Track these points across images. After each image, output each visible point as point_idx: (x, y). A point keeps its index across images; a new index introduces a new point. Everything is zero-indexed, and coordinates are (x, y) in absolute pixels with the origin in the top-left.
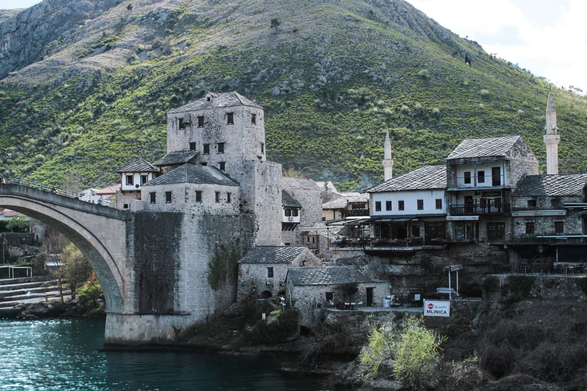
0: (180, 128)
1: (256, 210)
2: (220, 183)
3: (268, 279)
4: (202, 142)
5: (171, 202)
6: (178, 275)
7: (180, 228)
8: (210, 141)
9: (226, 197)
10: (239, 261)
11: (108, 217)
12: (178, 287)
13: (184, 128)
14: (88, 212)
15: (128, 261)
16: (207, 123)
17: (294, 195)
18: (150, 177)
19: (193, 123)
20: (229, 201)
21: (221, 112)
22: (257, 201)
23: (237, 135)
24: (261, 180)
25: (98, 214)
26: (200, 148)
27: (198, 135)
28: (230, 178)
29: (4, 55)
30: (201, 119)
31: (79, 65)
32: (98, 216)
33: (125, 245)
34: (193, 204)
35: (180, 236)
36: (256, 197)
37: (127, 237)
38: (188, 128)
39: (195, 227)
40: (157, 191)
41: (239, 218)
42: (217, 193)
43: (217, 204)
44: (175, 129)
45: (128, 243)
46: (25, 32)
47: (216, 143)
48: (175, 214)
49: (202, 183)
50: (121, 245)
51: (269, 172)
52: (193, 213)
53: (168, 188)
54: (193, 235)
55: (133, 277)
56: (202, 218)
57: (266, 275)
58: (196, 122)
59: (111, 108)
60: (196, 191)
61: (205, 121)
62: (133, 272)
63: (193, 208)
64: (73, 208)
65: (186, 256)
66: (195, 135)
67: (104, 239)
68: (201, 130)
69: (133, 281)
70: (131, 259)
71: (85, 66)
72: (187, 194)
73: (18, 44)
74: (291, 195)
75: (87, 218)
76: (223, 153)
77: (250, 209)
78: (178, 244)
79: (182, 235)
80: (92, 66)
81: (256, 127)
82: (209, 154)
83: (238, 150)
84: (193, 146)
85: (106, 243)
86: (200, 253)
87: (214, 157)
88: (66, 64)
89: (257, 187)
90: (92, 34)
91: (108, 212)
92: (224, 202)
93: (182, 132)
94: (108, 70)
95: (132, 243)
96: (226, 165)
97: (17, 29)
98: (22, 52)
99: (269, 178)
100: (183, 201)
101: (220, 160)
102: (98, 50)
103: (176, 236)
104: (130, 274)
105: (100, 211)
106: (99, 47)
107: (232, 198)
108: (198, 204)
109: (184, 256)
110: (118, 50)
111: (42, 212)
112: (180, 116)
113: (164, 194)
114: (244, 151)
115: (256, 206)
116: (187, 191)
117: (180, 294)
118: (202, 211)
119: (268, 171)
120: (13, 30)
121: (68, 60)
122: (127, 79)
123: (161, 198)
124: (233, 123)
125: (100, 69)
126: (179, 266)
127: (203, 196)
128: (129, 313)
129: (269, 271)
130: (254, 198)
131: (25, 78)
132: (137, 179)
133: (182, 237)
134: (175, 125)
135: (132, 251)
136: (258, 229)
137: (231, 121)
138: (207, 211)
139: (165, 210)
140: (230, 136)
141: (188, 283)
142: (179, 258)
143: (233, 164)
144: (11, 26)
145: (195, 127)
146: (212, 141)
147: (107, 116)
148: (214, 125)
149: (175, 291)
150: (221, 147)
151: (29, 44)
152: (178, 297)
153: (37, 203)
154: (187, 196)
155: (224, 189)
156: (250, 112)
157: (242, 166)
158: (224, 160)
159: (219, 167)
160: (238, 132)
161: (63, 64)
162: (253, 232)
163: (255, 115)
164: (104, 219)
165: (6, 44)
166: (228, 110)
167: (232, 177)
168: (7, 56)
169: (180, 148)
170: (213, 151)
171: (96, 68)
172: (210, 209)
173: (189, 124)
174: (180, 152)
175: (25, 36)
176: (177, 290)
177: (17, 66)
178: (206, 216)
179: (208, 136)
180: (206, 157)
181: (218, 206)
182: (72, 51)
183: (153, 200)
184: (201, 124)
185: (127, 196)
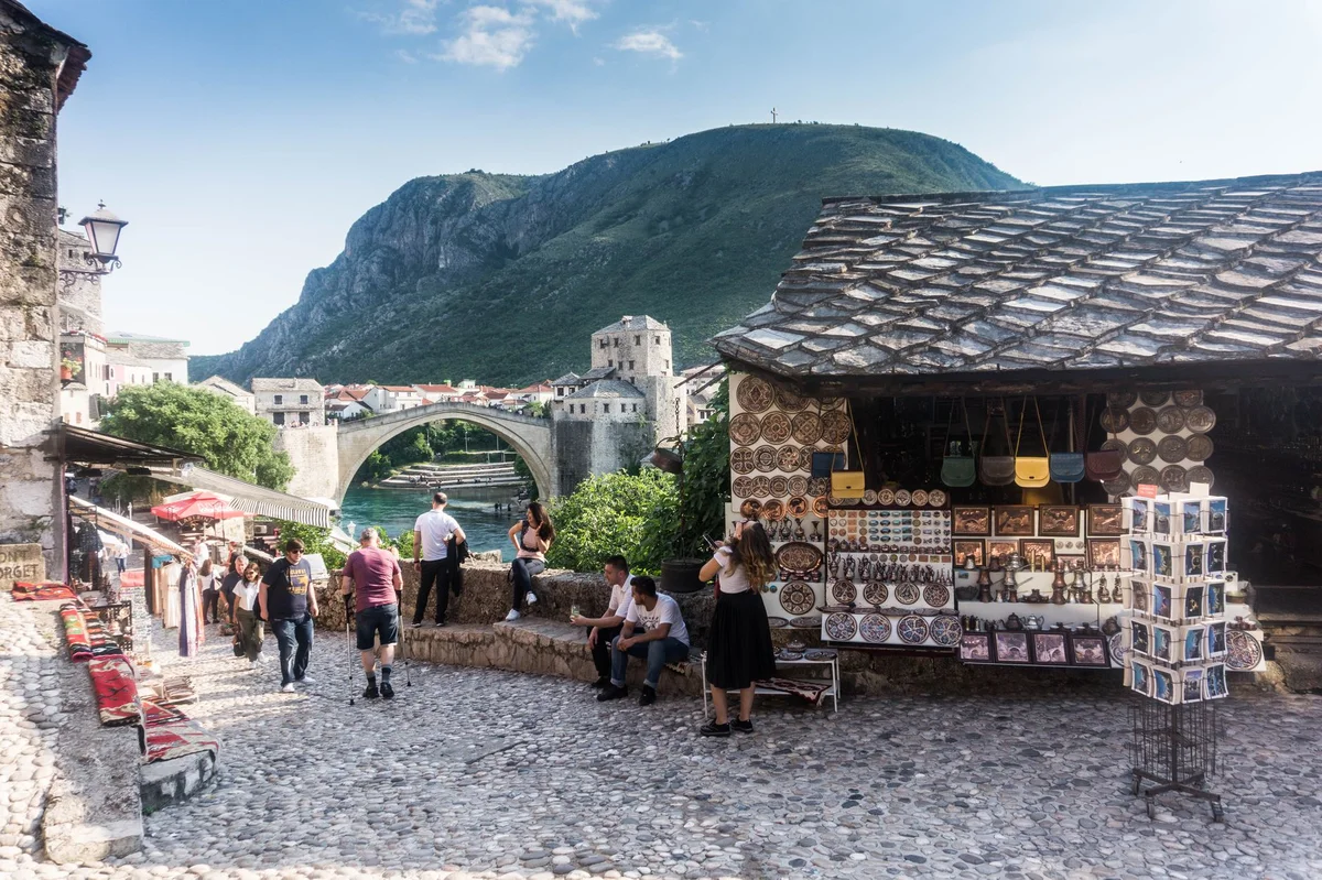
0: (601, 348)
1: (658, 417)
2: (626, 396)
4: (618, 360)
5: (584, 413)
8: (623, 359)
9: (632, 407)
10: (641, 461)
11: (535, 425)
13: (604, 348)
14: (518, 422)
15: (552, 460)
16: (621, 343)
18: (577, 389)
19: (611, 343)
20: (635, 410)
21: (632, 335)
22: (659, 410)
23: (643, 354)
24: (661, 392)
25: (526, 423)
26: (615, 365)
27: (614, 353)
29: (531, 226)
30: (616, 340)
32: (527, 425)
33: (550, 447)
34: (601, 415)
35: (592, 441)
36: (658, 406)
37: (552, 440)
38: (607, 348)
39: (604, 433)
40: (575, 403)
41: (641, 425)
42: (623, 406)
43: (623, 413)
44: (597, 348)
45: (552, 445)
47: (627, 361)
48: (587, 423)
49: (609, 397)
50: (546, 446)
52: (601, 422)
53: (583, 401)
54: (602, 440)
55: (556, 472)
56: (609, 426)
58: (613, 342)
61: (619, 342)
62: (556, 469)
63: (602, 418)
64: (505, 419)
66: (612, 354)
67: (532, 442)
68: (617, 350)
69: (556, 476)
70: (554, 458)
72: (596, 406)
73: (544, 214)
75: (518, 426)
76: (633, 369)
77: (652, 417)
78: (590, 447)
81: (660, 347)
82: (622, 370)
83: (644, 366)
84: (611, 363)
85: (534, 445)
86: (609, 455)
87: (627, 373)
89: (658, 399)
91: (535, 421)
92: (629, 412)
93: (603, 351)
95: (555, 446)
96: (635, 380)
97: (543, 199)
98: (548, 223)
99: (670, 390)
100: (593, 412)
101: (631, 376)
102: (619, 221)
103: (588, 440)
104: (554, 471)
105: (528, 421)
106: (619, 217)
107: (638, 408)
108: (607, 414)
109: (595, 457)
110: (638, 220)
111: (482, 423)
112: (600, 337)
114: (649, 367)
115: (657, 414)
116: (596, 404)
118: (609, 420)
119: (669, 384)
120: (539, 200)
122: (646, 251)
123: (577, 410)
124: (640, 344)
125: (620, 241)
126: (590, 464)
127: (610, 407)
130: (656, 408)
131: (548, 253)
132: (566, 391)
134: (597, 345)
135: (555, 452)
136: (659, 433)
137: (638, 343)
138: (614, 420)
139: (580, 419)
140: (638, 355)
142: (590, 458)
143: (640, 379)
144: (537, 196)
145: (612, 347)
146: (625, 359)
148: (626, 346)
150: (632, 364)
151: (555, 214)
154: (597, 408)
155: (631, 401)
156: (654, 335)
157: (647, 380)
158: (634, 376)
159: (630, 382)
160: (645, 351)
163: (660, 337)
164: (532, 427)
165: (533, 216)
166: (637, 334)
167: (639, 390)
168: (534, 228)
169: (601, 365)
170: (626, 367)
172: (616, 419)
173: (608, 344)
174: (601, 367)
175: (551, 205)
177: (543, 238)
178: (613, 424)
179: (621, 355)
180: (620, 372)
181: (624, 415)
182: (593, 222)
183: (572, 411)
184: (616, 344)
185: (560, 404)
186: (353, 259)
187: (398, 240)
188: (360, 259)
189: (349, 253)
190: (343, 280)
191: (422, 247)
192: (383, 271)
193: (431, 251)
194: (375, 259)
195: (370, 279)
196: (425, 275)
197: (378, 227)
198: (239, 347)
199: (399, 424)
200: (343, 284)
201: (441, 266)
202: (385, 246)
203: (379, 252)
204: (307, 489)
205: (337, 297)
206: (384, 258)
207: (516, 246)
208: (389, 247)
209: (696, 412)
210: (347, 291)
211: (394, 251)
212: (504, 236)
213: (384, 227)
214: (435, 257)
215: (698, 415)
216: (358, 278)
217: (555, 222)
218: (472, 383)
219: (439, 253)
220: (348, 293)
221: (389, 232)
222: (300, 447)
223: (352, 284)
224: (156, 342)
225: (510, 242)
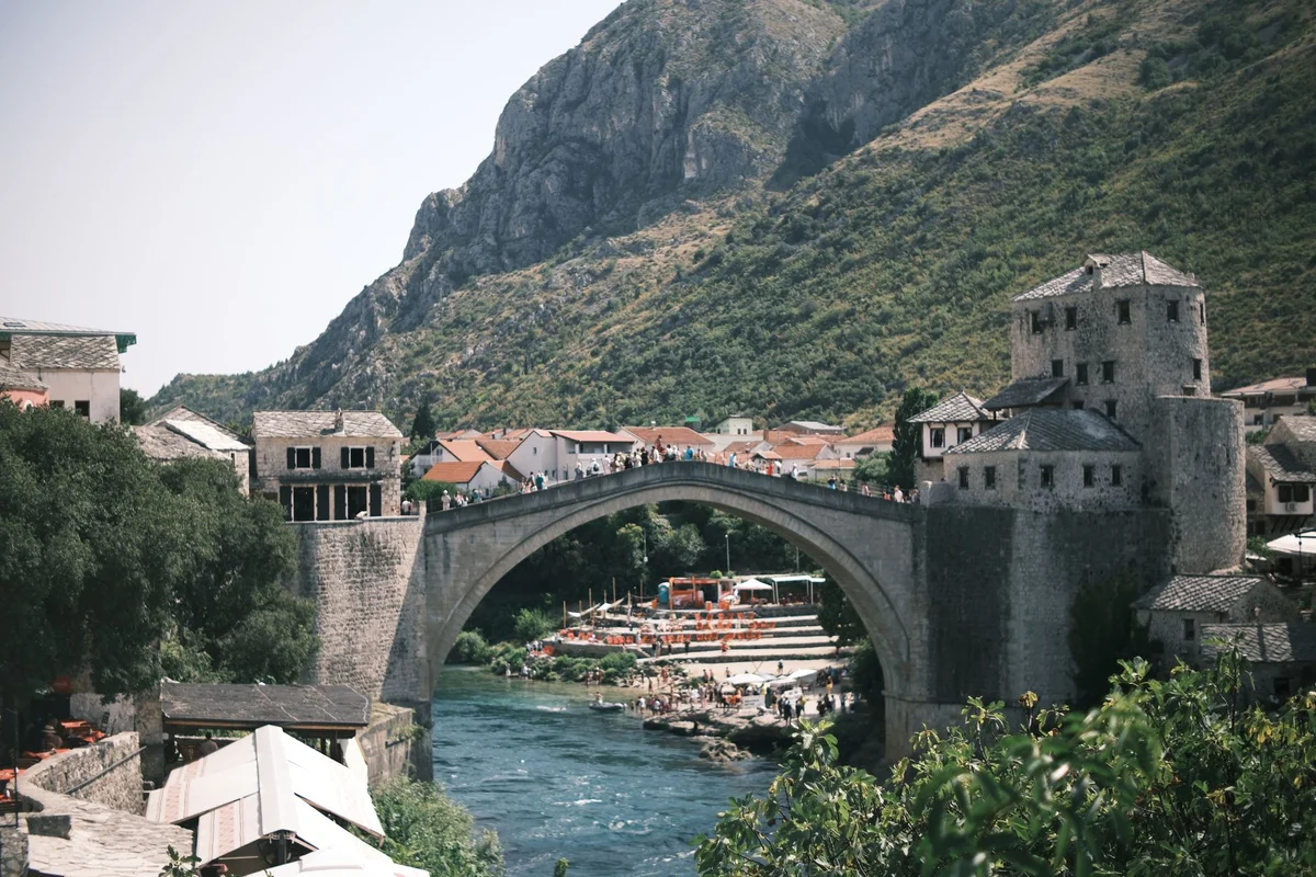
0: (1035, 330)
1: (1174, 500)
2: (1096, 446)
3: (1185, 643)
4: (1074, 359)
5: (994, 488)
6: (1007, 631)
7: (1010, 538)
8: (1091, 358)
9: (1109, 474)
10: (1133, 605)
11: (874, 515)
12: (1006, 654)
13: (1042, 332)
14: (834, 508)
15: (916, 600)
16: (1082, 320)
17: (1301, 454)
18: (975, 430)
19: (1058, 320)
20: (1116, 481)
21: (1108, 300)
22: (1176, 481)
23: (1137, 346)
24: (1184, 438)
25: (856, 512)
26: (1070, 372)
27: (1065, 344)
28: (1126, 434)
29: (880, 82)
30: (1071, 312)
31: (1030, 99)
32: (857, 517)
33: (911, 570)
34: (1035, 492)
35: (1011, 555)
36: (1173, 472)
37: (915, 552)
38: (1047, 332)
39: (1039, 537)
40: (971, 465)
41: (1134, 518)
42: (1088, 469)
43: (1088, 490)
44: (1025, 332)
45: (915, 565)
46: (923, 28)
47: (1098, 363)
48: (1000, 511)
49: (1053, 449)
50: (902, 569)
51: (1204, 421)
52: (1035, 508)
53: (990, 460)
54: (1036, 553)
55: (925, 631)
56: (1053, 519)
57: (1182, 635)
58: (1062, 318)
59: (1099, 197)
60: (1041, 467)
61: (1079, 316)
62: (925, 622)
63: (1035, 500)
64: (806, 502)
65: (1022, 593)
66: (1062, 344)
67: (869, 558)
68: (1072, 334)
69: (925, 638)
70: (920, 595)
71: (1043, 99)
72: (1021, 472)
73: (909, 55)
74: (1296, 454)
75: (834, 520)
76: (1112, 381)
77: (1163, 497)
78: (1006, 570)
79: (1014, 551)
80: (1059, 100)
81: (1178, 327)
82: (1086, 383)
83: (1140, 376)
84: (1057, 366)
85: (871, 566)
86: (1052, 589)
87: (1097, 391)
88: (1006, 98)
89: (1174, 452)
90: (1065, 21)
91: (875, 507)
92: (1103, 484)
93: (1037, 340)
94: (1096, 104)
95: (923, 567)
96: (1118, 408)
97: (907, 21)
98: (917, 73)
99: (1204, 433)
100: (1014, 486)
101: (1106, 397)
102: (1077, 59)
103: (1002, 553)
104: (920, 626)
105: (861, 506)
106: (1077, 51)
107: (1124, 475)
108: (1046, 491)
109: (1017, 593)
110: (1120, 54)
111: (750, 511)
112: (1032, 306)
113: (982, 471)
114: (1151, 377)
115: (1173, 492)
116: (1023, 466)
117: (1011, 667)
118: (1054, 505)
119: (1202, 419)
120: (897, 24)
121: (1007, 89)
122: (1137, 123)
123: (976, 480)
124: (1129, 322)
125: (1078, 104)
126: (1008, 612)
127: (1057, 474)
128: (918, 699)
129: (1186, 627)
130: (1170, 476)
131: (917, 136)
132: (951, 436)
133: (1015, 557)
134: (1025, 327)
135: (923, 581)
136: (1179, 538)
137: (1125, 317)
138: (1065, 505)
139: (984, 502)
140: (1125, 349)
141: (1026, 647)
142: (1007, 596)
143: (1131, 405)
144: (894, 16)
145: (1061, 329)
147: (1089, 215)
148: (1095, 325)
149: (1001, 662)
150: (1109, 371)
151: (932, 53)
152: (1008, 672)
153: (739, 494)
154: (1023, 477)
155: (1105, 458)
156: (1163, 297)
157: (1147, 409)
158: (1115, 396)
159: (1105, 412)
160: (1139, 339)
161: (996, 98)
162: (1166, 543)
163: (1177, 302)
164: (867, 521)
165: (885, 59)
166: (1121, 296)
167: (1128, 431)
168: (887, 85)
169: (1034, 373)
170: (1095, 378)
171: (1070, 103)
172: (1071, 501)
173: (1051, 323)
174: (1034, 378)
175: (924, 35)
176: (1005, 659)
177: (906, 107)
178: (1064, 514)
179: (1083, 347)
180: (1081, 391)
181: (1090, 493)
182: (1019, 65)
183: (964, 484)
184: (1071, 322)
185: (935, 468)
186: (510, 169)
187: (602, 126)
188: (524, 168)
189: (501, 157)
190: (488, 212)
191: (649, 137)
192: (569, 189)
193: (667, 146)
194: (553, 166)
195: (543, 208)
196: (655, 195)
197: (560, 101)
198: (289, 355)
199: (562, 512)
200: (488, 219)
201: (689, 174)
202: (573, 139)
203: (560, 152)
204: (356, 658)
205: (477, 249)
206: (569, 163)
207: (849, 125)
208: (582, 140)
209: (1268, 485)
210: (496, 235)
211: (595, 147)
212: (823, 105)
213: (572, 98)
214: (677, 156)
215: (1271, 493)
216: (517, 206)
217: (932, 70)
218: (747, 424)
219: (683, 148)
220: (497, 239)
221: (583, 107)
222: (341, 564)
223: (507, 220)
224: (61, 335)
225: (835, 117)
